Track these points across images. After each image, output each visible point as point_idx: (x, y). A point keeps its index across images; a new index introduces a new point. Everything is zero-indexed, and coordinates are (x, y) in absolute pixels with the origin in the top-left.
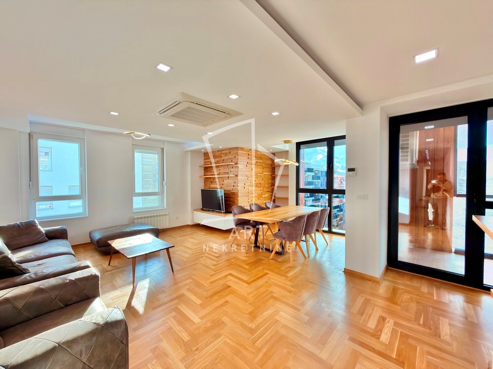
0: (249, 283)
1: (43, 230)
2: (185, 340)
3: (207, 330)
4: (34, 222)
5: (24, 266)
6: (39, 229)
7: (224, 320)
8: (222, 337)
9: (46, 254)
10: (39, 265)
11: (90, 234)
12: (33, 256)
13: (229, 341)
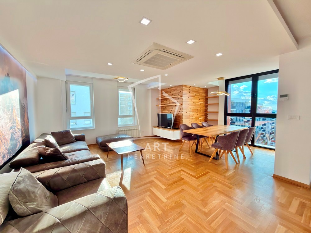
0: (197, 178)
1: (74, 135)
2: (159, 214)
3: (173, 208)
4: (69, 130)
5: (66, 155)
6: (72, 135)
7: (183, 203)
8: (185, 216)
9: (76, 149)
10: (73, 155)
11: (96, 138)
12: (69, 150)
13: (190, 219)
